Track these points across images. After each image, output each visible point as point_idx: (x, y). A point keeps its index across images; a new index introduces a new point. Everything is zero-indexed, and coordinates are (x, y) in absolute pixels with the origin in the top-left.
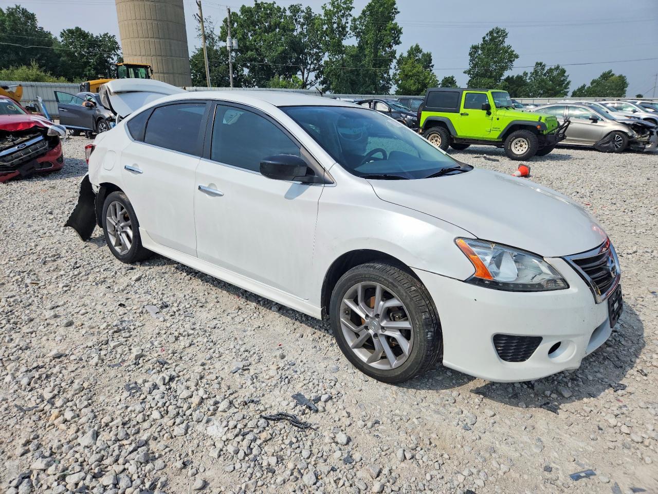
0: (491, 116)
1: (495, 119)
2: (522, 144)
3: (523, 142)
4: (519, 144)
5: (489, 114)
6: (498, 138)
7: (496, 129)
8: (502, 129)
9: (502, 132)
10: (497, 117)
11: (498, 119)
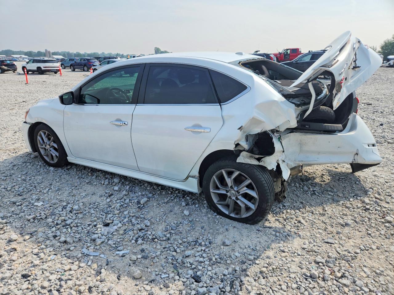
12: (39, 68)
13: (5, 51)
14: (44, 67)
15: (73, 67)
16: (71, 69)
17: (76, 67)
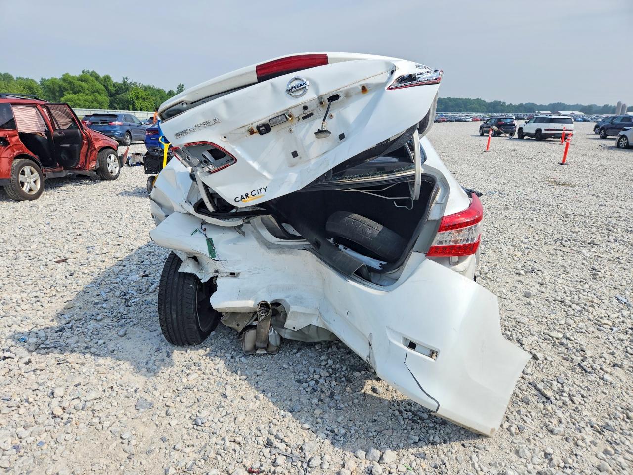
12: (539, 130)
13: (554, 104)
14: (546, 130)
15: (605, 131)
16: (600, 134)
17: (609, 131)
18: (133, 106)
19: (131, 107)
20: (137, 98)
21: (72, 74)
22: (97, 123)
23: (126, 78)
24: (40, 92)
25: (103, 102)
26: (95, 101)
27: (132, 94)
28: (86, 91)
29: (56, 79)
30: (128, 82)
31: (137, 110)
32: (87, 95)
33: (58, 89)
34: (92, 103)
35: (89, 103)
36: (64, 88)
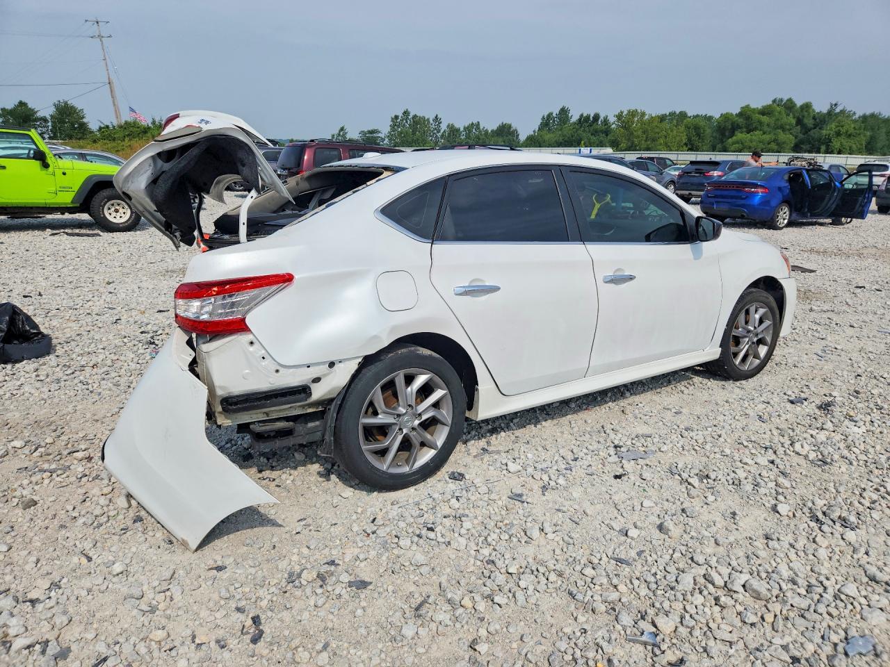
0: (51, 169)
1: (59, 173)
2: (118, 208)
3: (119, 205)
4: (113, 209)
5: (46, 166)
6: (72, 202)
7: (64, 189)
8: (76, 188)
9: (78, 193)
10: (62, 171)
11: (64, 174)
18: (828, 146)
19: (823, 148)
20: (838, 134)
21: (753, 106)
22: (690, 173)
23: (836, 105)
24: (707, 132)
25: (784, 143)
26: (774, 141)
27: (831, 129)
28: (766, 128)
29: (732, 115)
30: (838, 110)
31: (832, 152)
32: (764, 133)
33: (730, 127)
34: (769, 144)
35: (764, 144)
36: (738, 125)
